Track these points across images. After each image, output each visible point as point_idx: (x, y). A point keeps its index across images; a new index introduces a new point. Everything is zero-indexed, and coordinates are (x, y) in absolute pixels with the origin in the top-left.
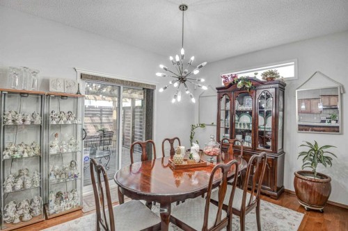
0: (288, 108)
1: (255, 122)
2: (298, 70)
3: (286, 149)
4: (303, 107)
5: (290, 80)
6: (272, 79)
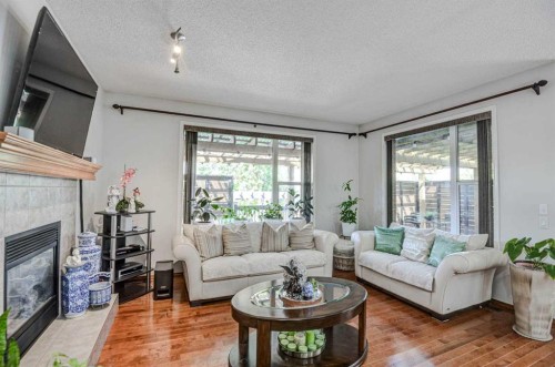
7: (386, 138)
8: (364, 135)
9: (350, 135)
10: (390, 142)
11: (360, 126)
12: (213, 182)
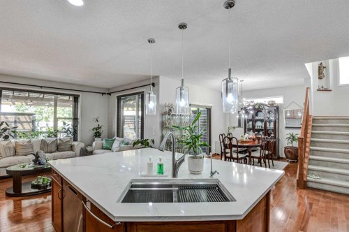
0: (280, 118)
1: (265, 125)
2: (284, 100)
3: (280, 138)
4: (288, 114)
5: (281, 105)
6: (273, 105)
7: (117, 97)
8: (110, 94)
9: (103, 94)
10: (119, 98)
11: (109, 89)
12: (20, 117)
